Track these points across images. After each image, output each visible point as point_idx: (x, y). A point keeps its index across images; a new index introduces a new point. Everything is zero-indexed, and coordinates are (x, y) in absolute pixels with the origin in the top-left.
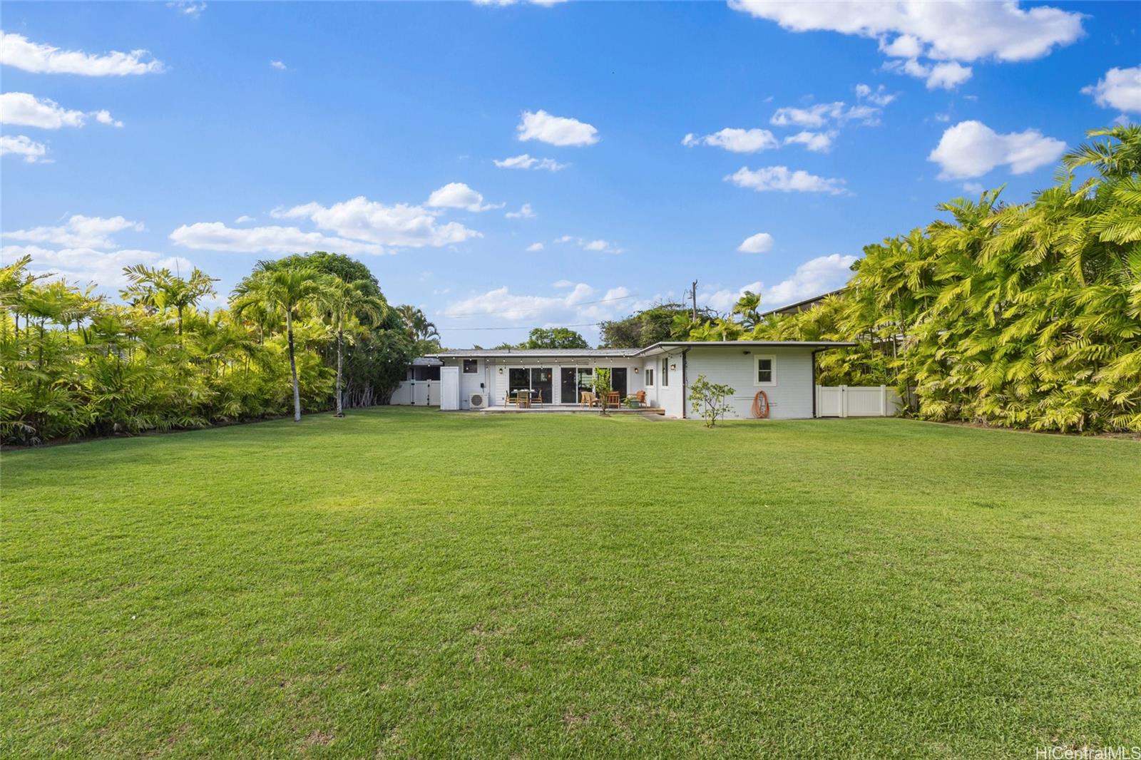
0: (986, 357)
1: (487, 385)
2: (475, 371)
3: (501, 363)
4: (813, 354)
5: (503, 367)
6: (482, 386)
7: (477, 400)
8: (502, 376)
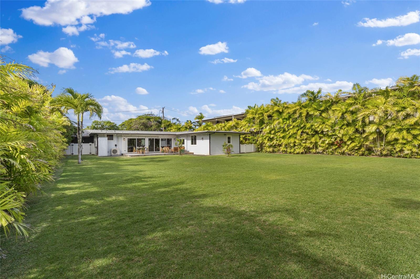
0: (283, 137)
1: (117, 145)
2: (112, 139)
3: (124, 136)
4: (240, 135)
5: (124, 138)
6: (116, 145)
7: (115, 151)
8: (124, 142)
